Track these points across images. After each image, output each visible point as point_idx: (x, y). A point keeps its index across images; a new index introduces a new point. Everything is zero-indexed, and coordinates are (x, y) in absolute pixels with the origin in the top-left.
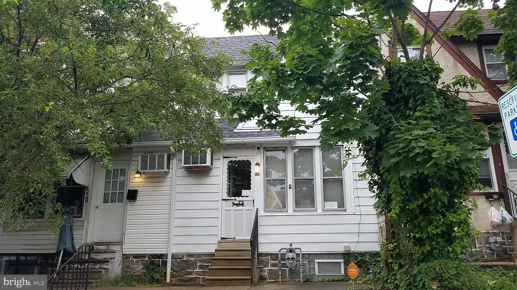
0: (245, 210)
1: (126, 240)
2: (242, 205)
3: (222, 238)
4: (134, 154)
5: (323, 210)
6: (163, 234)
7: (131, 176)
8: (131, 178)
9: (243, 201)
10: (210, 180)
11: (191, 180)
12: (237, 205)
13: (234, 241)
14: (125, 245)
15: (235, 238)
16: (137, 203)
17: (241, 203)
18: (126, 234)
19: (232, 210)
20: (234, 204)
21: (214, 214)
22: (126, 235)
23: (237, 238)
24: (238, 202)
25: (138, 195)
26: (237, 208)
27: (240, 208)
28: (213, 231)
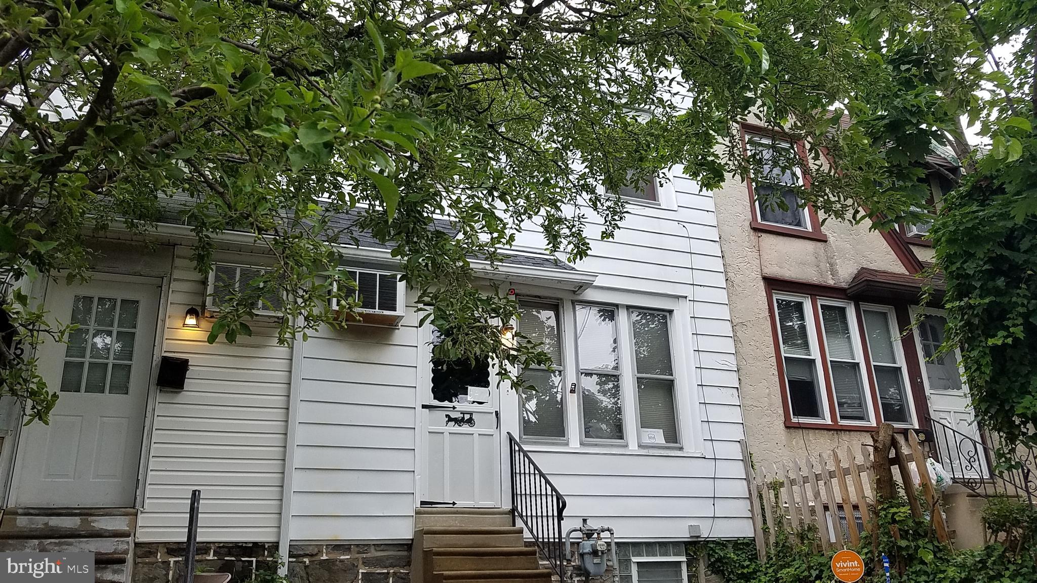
0: (476, 436)
1: (147, 501)
2: (470, 421)
3: (423, 503)
4: (178, 262)
5: (640, 446)
6: (261, 488)
7: (167, 320)
8: (167, 325)
9: (471, 414)
10: (391, 354)
11: (343, 351)
12: (458, 421)
13: (453, 510)
14: (143, 515)
15: (454, 504)
16: (183, 397)
17: (467, 417)
18: (148, 482)
19: (446, 434)
20: (450, 419)
21: (403, 439)
22: (148, 487)
23: (460, 503)
24: (458, 415)
25: (188, 374)
26: (457, 429)
27: (465, 428)
28: (402, 483)
